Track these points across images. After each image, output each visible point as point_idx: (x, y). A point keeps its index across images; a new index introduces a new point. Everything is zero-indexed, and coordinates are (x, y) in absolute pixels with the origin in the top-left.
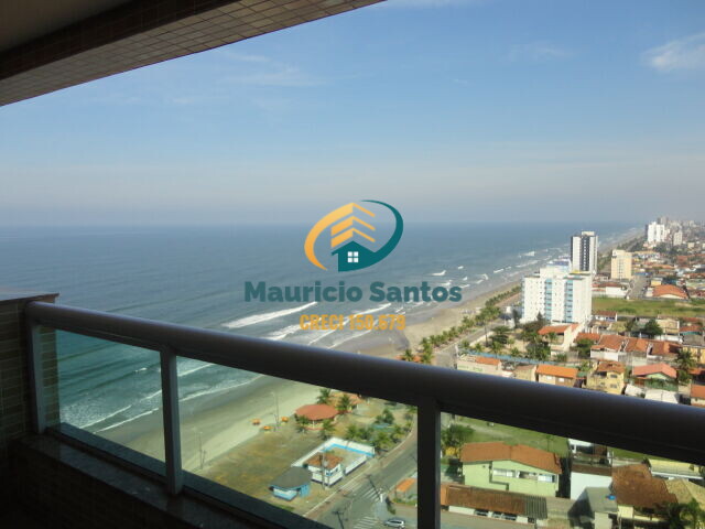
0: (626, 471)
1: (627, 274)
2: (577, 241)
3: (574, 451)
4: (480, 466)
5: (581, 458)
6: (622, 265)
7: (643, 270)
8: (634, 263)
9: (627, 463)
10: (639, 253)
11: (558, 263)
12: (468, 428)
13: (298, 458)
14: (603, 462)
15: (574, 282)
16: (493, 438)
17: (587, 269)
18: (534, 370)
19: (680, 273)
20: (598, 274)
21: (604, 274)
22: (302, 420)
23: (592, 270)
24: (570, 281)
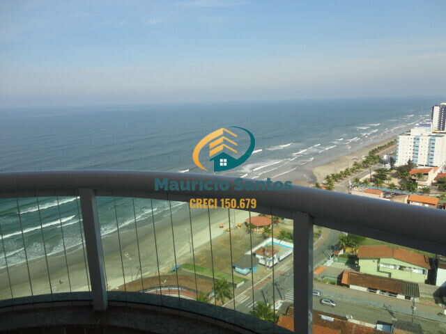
2: (437, 110)
4: (371, 261)
11: (422, 125)
13: (248, 250)
15: (436, 138)
18: (406, 198)
22: (250, 226)
24: (433, 138)
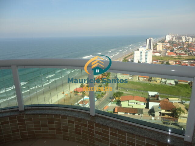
0: (163, 101)
1: (161, 49)
2: (148, 40)
3: (150, 97)
4: (125, 102)
5: (152, 98)
6: (160, 47)
7: (165, 48)
8: (163, 46)
9: (163, 99)
10: (164, 43)
11: (143, 47)
12: (122, 92)
13: (76, 102)
14: (158, 99)
15: (148, 52)
16: (128, 94)
17: (150, 48)
18: (138, 76)
19: (175, 49)
20: (153, 49)
21: (155, 50)
22: (76, 92)
23: (152, 48)
24: (147, 52)
